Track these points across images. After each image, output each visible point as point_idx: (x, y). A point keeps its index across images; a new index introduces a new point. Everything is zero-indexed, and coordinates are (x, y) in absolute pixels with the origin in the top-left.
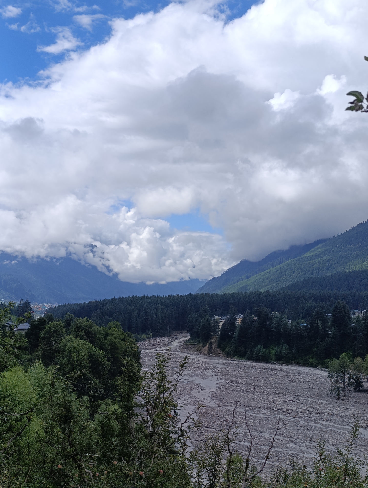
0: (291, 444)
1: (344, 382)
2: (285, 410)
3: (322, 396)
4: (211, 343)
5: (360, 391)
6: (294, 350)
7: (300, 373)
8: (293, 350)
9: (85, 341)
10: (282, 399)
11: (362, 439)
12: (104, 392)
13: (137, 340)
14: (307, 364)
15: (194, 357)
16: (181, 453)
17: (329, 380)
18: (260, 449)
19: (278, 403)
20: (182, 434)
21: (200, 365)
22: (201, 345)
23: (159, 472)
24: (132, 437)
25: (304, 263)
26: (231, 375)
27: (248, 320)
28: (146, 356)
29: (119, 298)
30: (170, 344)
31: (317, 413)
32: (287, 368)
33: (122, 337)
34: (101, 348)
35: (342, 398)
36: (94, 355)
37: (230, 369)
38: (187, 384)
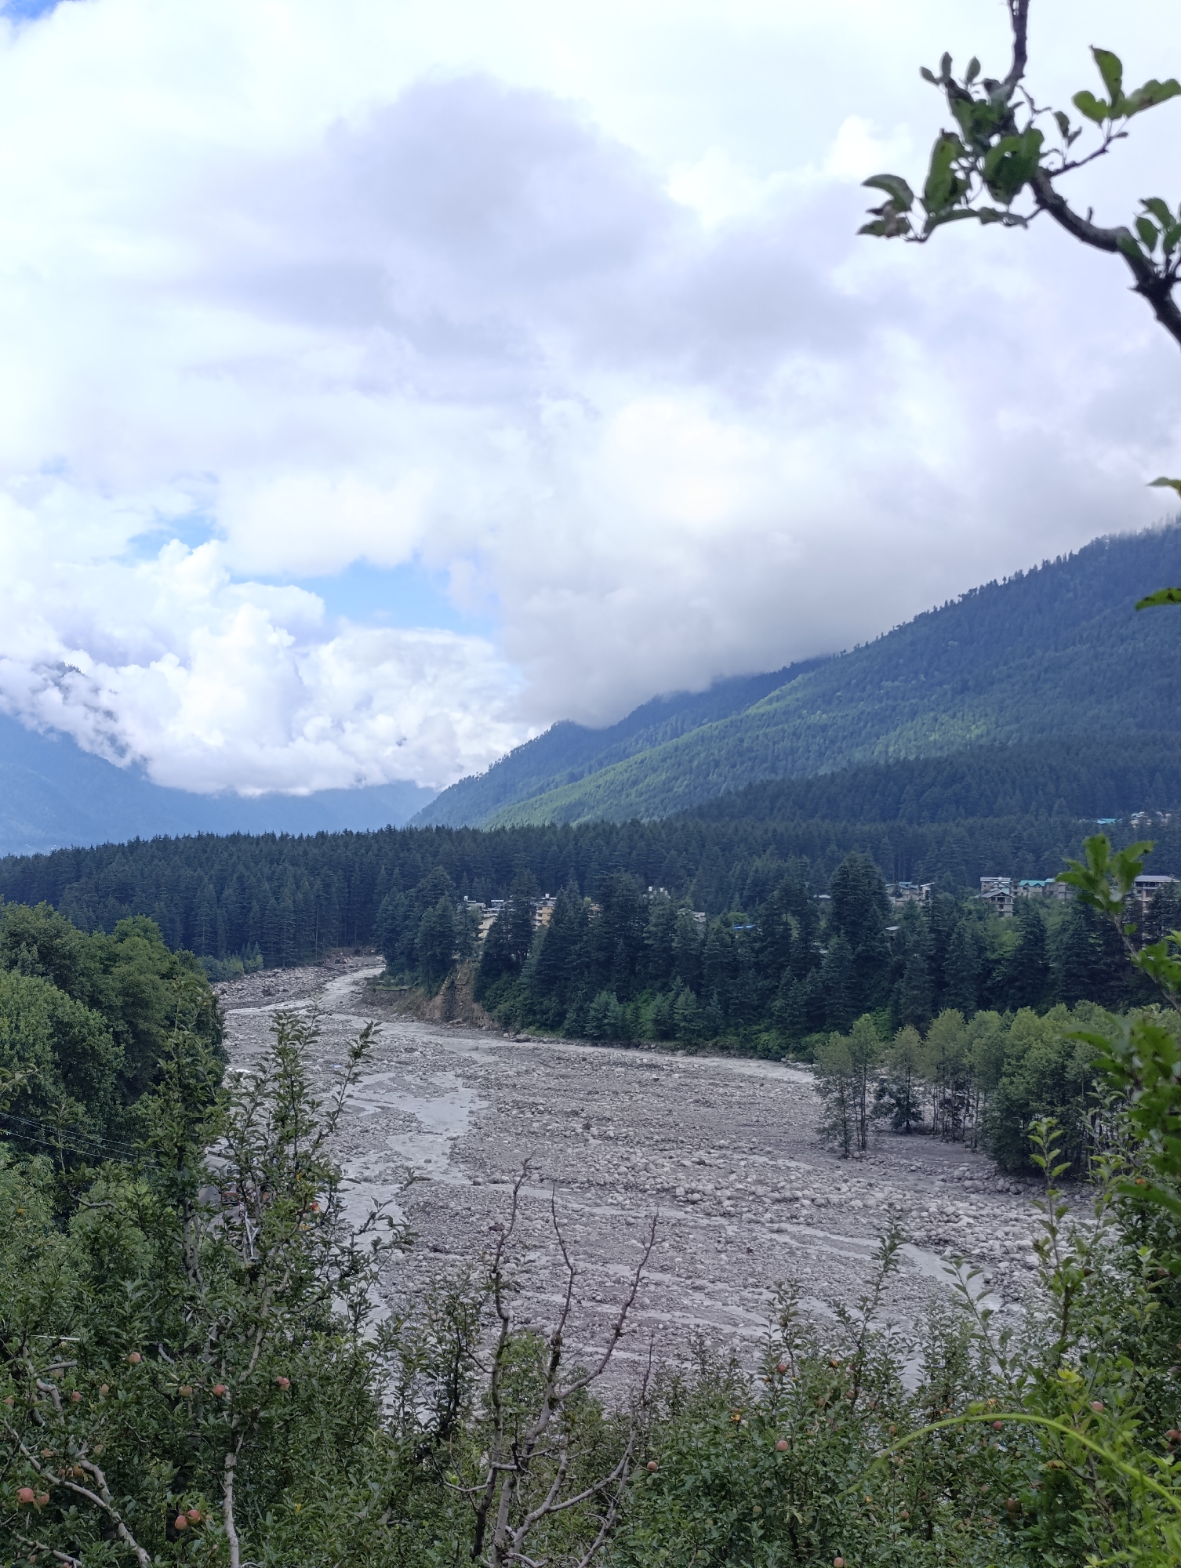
0: (698, 1296)
1: (862, 1105)
2: (680, 1191)
3: (796, 1148)
4: (452, 987)
5: (909, 1131)
6: (714, 1007)
7: (728, 1077)
8: (710, 1005)
9: (40, 980)
10: (671, 1158)
11: (913, 1278)
12: (102, 1144)
13: (213, 976)
14: (752, 1048)
15: (396, 1031)
16: (350, 1326)
17: (817, 1099)
18: (601, 1314)
19: (660, 1171)
20: (354, 1268)
21: (417, 1053)
22: (421, 990)
23: (278, 1385)
24: (193, 1280)
25: (749, 734)
26: (515, 1086)
27: (572, 913)
28: (243, 1028)
29: (153, 841)
30: (320, 988)
31: (778, 1201)
32: (689, 1063)
33: (165, 967)
34: (94, 1003)
35: (857, 1154)
36: (70, 1025)
37: (512, 1067)
38: (374, 1115)
